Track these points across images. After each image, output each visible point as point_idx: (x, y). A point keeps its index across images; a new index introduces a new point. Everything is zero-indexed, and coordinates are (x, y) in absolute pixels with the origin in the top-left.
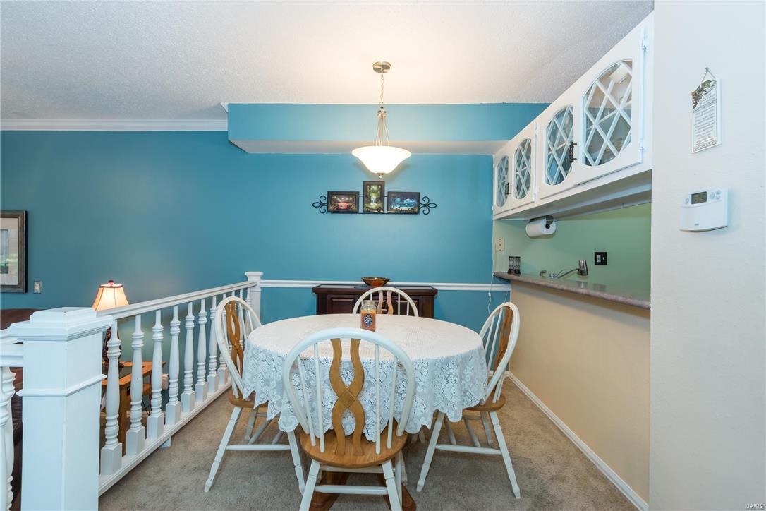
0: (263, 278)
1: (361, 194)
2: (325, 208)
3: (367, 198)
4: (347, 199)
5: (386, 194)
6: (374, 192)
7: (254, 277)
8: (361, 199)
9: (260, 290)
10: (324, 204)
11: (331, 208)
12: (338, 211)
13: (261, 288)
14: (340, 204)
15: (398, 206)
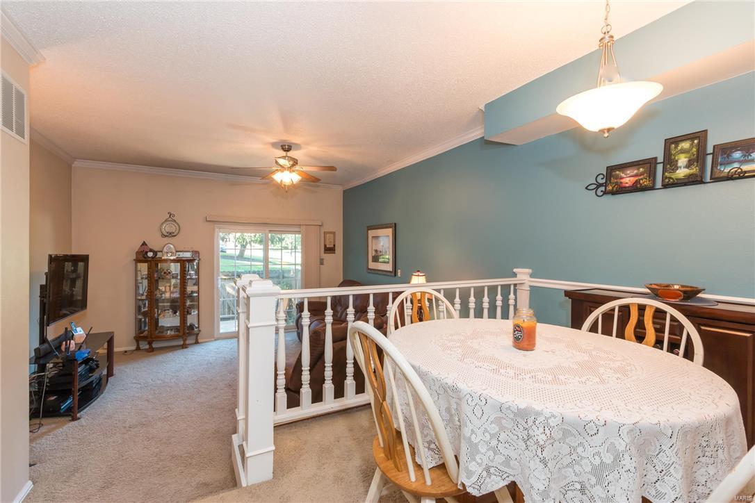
0: (532, 276)
1: (661, 159)
2: (603, 188)
3: (670, 162)
4: (636, 172)
5: (710, 150)
6: (683, 151)
7: (523, 276)
8: (660, 168)
9: (529, 289)
10: (601, 185)
11: (610, 188)
12: (621, 190)
13: (530, 286)
14: (623, 181)
15: (736, 165)
